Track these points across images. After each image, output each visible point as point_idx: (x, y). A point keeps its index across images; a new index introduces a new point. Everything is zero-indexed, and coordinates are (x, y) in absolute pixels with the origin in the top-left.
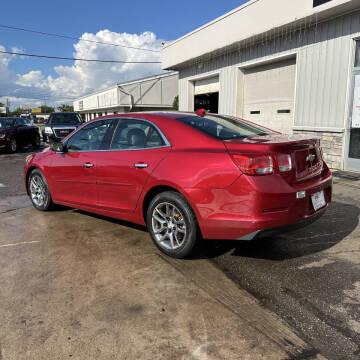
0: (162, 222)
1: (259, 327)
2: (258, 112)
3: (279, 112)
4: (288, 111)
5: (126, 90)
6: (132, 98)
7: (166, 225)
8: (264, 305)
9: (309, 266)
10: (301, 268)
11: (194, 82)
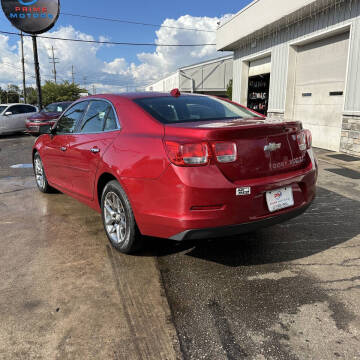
0: (112, 213)
1: (142, 346)
2: (310, 95)
3: (332, 94)
4: (341, 93)
5: (188, 74)
6: (194, 82)
7: (114, 216)
8: (173, 320)
9: (262, 277)
10: (250, 278)
11: (249, 63)
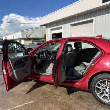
11: (52, 30)
